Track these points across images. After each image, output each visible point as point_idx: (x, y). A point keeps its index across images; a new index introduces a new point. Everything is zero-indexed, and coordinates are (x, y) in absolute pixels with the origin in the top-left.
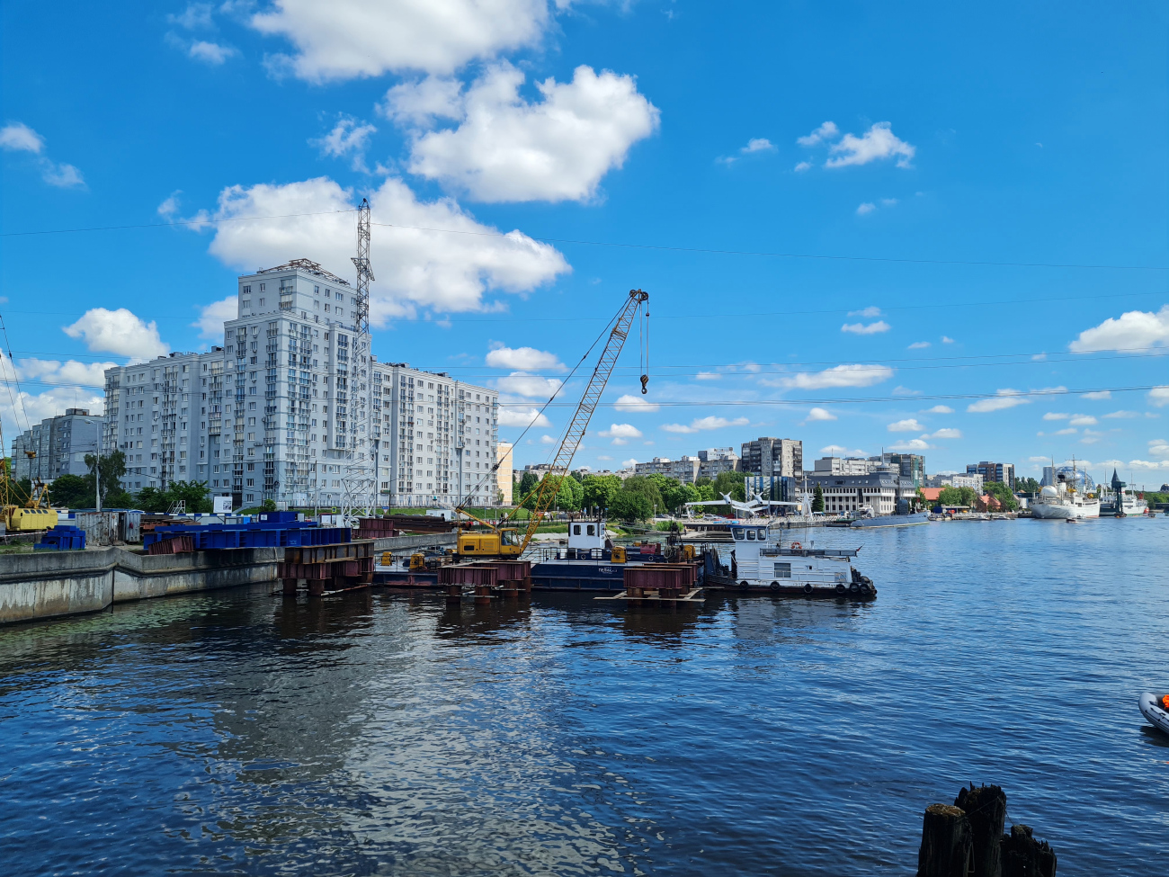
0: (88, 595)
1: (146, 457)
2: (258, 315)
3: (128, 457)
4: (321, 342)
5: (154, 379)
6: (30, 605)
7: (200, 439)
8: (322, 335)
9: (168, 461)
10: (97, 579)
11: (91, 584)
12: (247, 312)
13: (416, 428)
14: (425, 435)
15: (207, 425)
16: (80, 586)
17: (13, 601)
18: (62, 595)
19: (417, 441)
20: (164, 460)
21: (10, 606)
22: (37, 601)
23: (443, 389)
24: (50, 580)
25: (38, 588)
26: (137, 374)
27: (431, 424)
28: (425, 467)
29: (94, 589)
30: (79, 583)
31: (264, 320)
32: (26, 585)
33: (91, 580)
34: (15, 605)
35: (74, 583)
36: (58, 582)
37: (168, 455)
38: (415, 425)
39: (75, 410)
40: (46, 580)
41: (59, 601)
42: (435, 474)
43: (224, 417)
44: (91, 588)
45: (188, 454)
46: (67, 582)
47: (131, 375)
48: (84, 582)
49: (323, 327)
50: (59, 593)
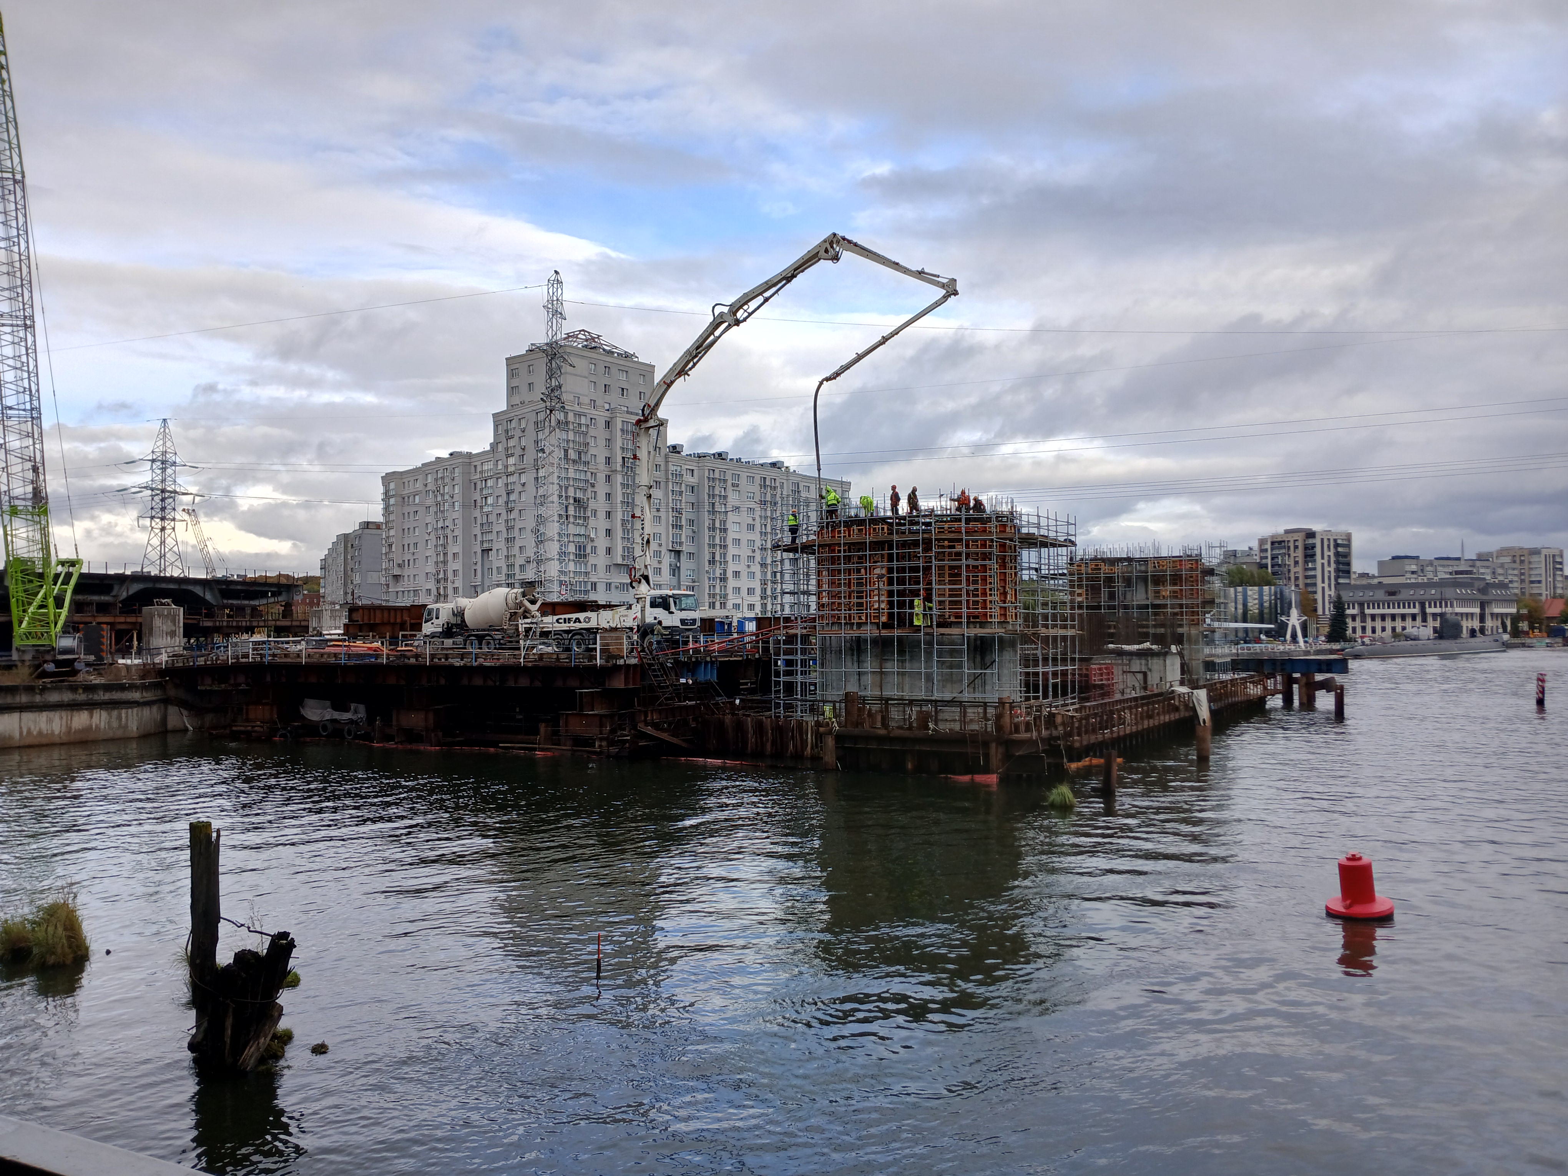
0: (120, 726)
1: (421, 578)
2: (526, 402)
3: (406, 577)
4: (599, 432)
5: (426, 485)
6: (57, 732)
7: (473, 554)
8: (601, 424)
9: (442, 582)
10: (130, 711)
11: (123, 715)
12: (516, 400)
13: (731, 536)
14: (744, 542)
15: (479, 538)
16: (111, 717)
17: (37, 729)
18: (91, 726)
19: (732, 550)
20: (438, 581)
21: (35, 733)
22: (64, 729)
23: (768, 483)
24: (77, 710)
25: (65, 718)
26: (412, 479)
27: (751, 527)
28: (744, 583)
29: (127, 720)
30: (109, 714)
31: (530, 409)
32: (51, 714)
33: (124, 711)
34: (40, 733)
35: (104, 714)
36: (86, 712)
37: (441, 576)
38: (729, 532)
39: (368, 523)
40: (72, 710)
41: (88, 729)
42: (758, 592)
43: (496, 528)
44: (124, 719)
45: (461, 573)
46: (96, 714)
47: (406, 481)
48: (115, 713)
49: (601, 414)
50: (88, 723)
